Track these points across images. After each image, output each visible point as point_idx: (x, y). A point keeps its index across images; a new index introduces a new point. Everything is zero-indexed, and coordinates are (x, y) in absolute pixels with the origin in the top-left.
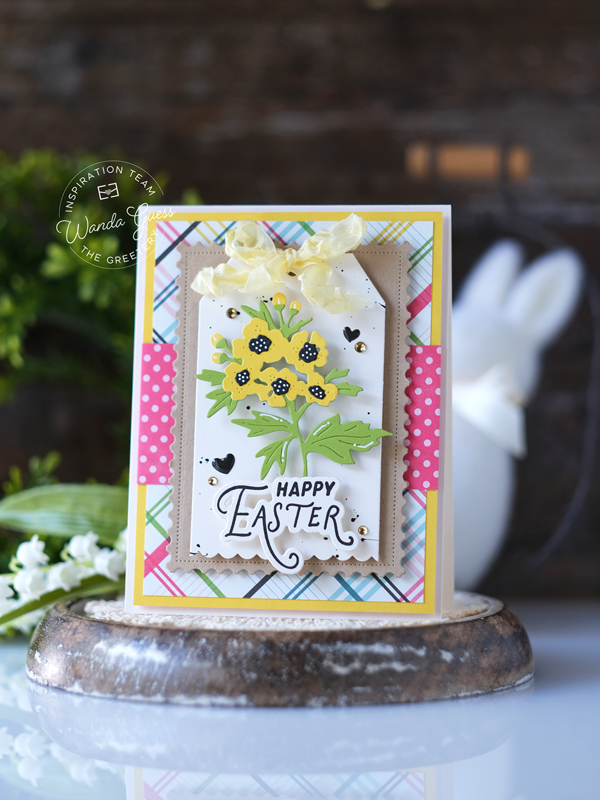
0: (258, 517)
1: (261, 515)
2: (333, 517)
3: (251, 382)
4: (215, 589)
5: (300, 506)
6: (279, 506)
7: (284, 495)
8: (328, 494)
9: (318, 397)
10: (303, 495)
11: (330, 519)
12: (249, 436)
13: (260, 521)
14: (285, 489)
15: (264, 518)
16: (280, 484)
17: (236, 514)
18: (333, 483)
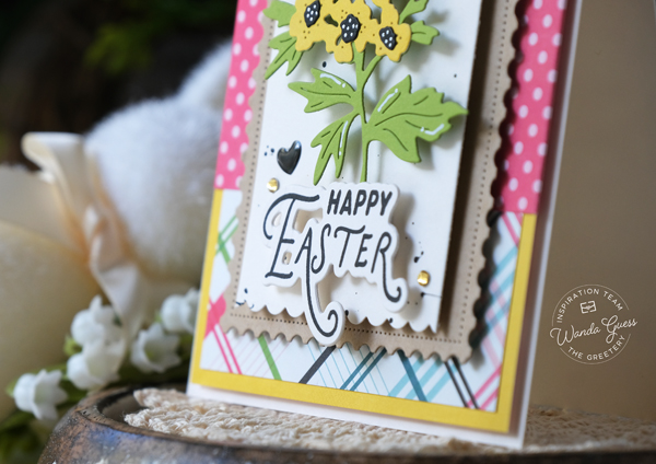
0: (303, 247)
1: (307, 245)
2: (383, 251)
3: (321, 20)
4: (272, 365)
5: (349, 231)
6: (327, 230)
7: (335, 212)
8: (382, 213)
9: (387, 45)
10: (355, 213)
11: (380, 255)
12: (307, 111)
13: (305, 251)
14: (336, 202)
15: (309, 248)
16: (333, 192)
17: (282, 241)
18: (390, 194)
